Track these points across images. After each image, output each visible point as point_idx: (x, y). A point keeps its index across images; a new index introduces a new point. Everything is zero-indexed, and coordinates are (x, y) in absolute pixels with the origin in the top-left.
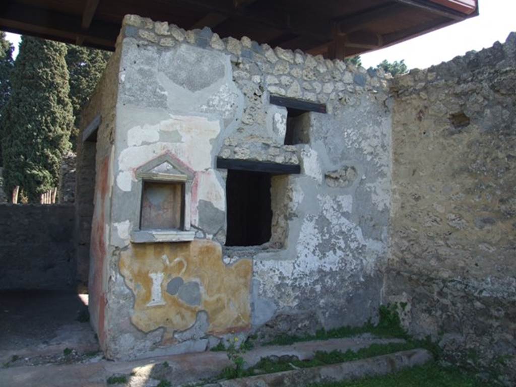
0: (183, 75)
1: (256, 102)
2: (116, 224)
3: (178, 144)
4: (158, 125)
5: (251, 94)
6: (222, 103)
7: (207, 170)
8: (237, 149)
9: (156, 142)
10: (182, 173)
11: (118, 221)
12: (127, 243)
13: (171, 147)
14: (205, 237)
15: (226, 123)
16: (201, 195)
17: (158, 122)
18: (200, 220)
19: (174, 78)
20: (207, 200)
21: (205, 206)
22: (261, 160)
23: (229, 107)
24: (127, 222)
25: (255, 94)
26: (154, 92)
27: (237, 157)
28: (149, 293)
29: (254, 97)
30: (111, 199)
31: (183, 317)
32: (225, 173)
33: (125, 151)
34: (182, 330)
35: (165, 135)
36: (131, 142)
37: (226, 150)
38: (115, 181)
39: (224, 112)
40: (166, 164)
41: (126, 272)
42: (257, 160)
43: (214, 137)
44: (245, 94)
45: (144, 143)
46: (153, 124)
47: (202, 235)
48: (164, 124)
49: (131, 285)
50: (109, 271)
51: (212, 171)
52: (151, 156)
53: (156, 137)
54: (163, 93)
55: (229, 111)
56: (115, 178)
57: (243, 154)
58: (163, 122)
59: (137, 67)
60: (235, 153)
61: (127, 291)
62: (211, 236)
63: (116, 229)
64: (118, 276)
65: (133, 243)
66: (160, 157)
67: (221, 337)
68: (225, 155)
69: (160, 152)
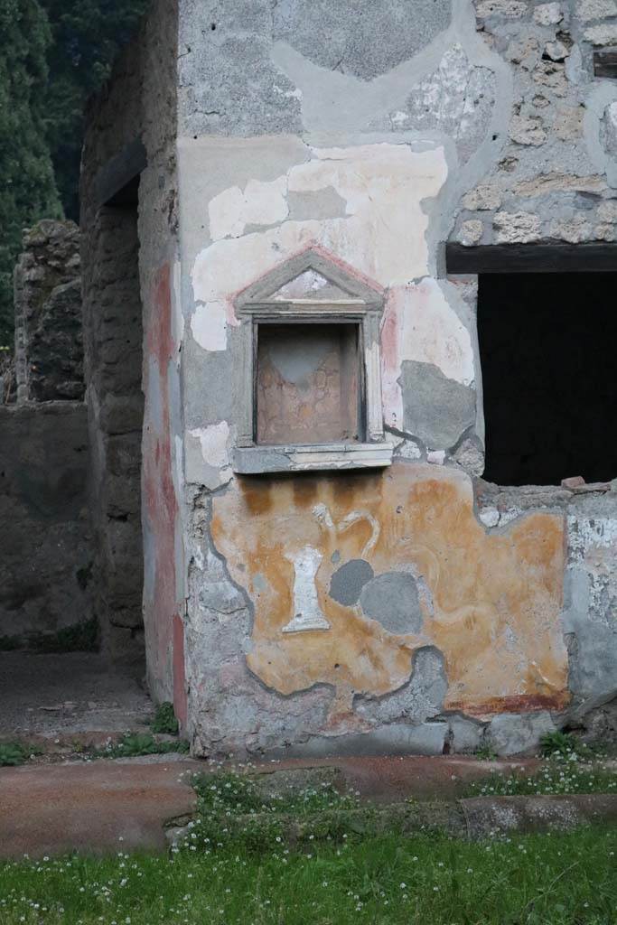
0: (338, 39)
1: (551, 79)
2: (197, 433)
3: (337, 221)
4: (281, 180)
5: (533, 59)
6: (447, 99)
7: (417, 281)
8: (501, 217)
9: (279, 224)
10: (352, 295)
11: (201, 424)
12: (227, 475)
13: (321, 232)
14: (424, 456)
15: (463, 151)
16: (407, 349)
17: (284, 172)
18: (409, 412)
19: (313, 49)
20: (424, 359)
21: (420, 375)
22: (575, 240)
23: (468, 108)
24: (224, 424)
25: (546, 57)
26: (268, 97)
27: (502, 238)
28: (287, 596)
29: (543, 66)
30: (181, 372)
31: (376, 663)
32: (469, 286)
33: (205, 252)
34: (377, 693)
35: (301, 203)
36: (217, 229)
37: (469, 224)
38: (188, 327)
39: (457, 123)
40: (309, 274)
41: (227, 547)
42: (563, 241)
43: (433, 189)
44: (515, 62)
45: (251, 229)
46: (268, 177)
47: (417, 453)
48: (298, 176)
49: (242, 578)
50: (187, 547)
51: (432, 282)
52: (272, 260)
53: (280, 210)
54: (288, 94)
55: (468, 116)
56: (188, 322)
57: (519, 228)
58: (295, 171)
59: (218, 38)
60: (497, 228)
61: (234, 593)
62: (440, 455)
63: (197, 444)
64: (210, 556)
65: (240, 476)
66: (293, 259)
67: (484, 719)
68: (467, 237)
69: (292, 247)
